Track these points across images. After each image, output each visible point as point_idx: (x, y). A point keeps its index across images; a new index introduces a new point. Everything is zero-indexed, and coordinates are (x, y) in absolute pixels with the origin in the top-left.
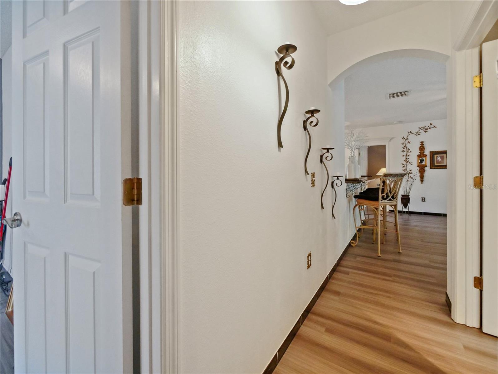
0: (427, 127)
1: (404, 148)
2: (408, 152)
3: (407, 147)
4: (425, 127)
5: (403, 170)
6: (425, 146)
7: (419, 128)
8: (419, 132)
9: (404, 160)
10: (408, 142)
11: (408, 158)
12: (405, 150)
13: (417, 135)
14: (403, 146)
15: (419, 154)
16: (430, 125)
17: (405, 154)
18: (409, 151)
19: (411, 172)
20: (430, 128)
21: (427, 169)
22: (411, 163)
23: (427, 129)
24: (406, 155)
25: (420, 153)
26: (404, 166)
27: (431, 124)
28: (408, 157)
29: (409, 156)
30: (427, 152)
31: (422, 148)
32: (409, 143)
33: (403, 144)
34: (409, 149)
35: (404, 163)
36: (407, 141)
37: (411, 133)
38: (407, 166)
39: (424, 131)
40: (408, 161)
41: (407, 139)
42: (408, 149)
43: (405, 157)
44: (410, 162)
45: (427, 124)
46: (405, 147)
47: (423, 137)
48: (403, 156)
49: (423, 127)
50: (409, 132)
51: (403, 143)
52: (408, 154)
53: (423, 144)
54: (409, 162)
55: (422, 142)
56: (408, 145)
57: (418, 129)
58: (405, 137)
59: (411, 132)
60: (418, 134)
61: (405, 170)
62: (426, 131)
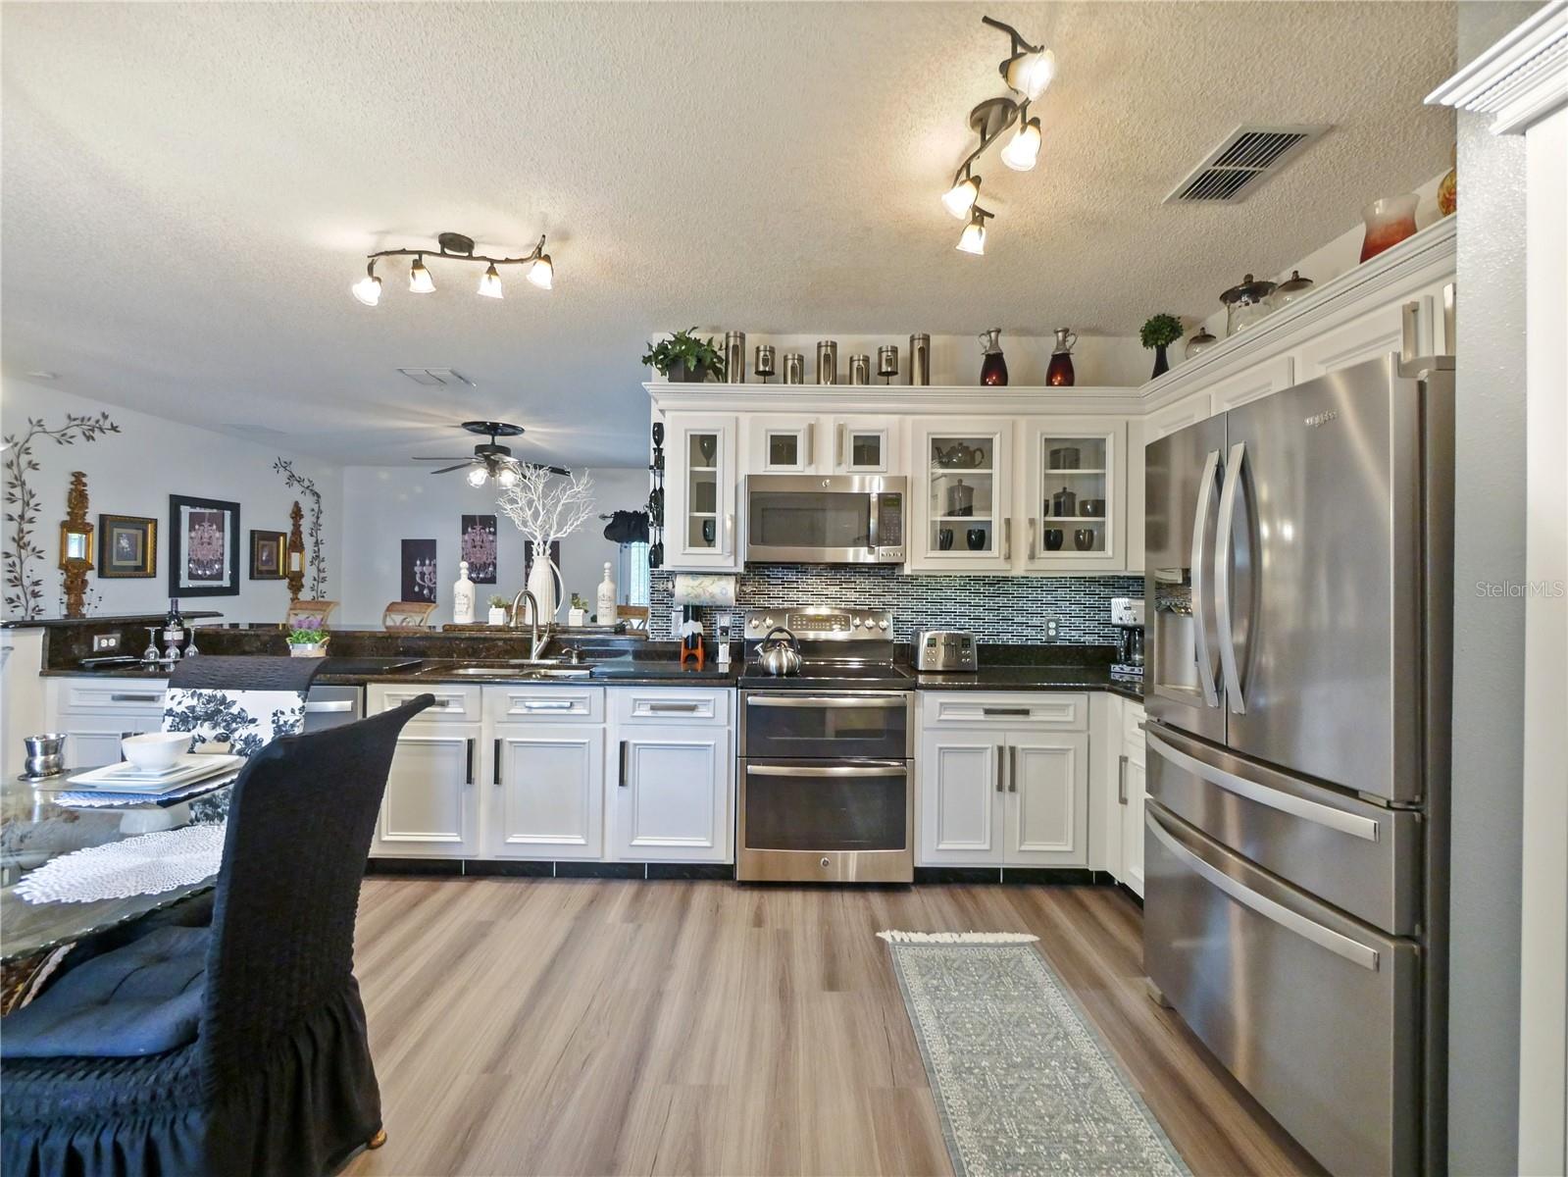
0: (92, 422)
1: (13, 486)
2: (28, 504)
3: (23, 483)
4: (89, 419)
5: (10, 580)
6: (90, 491)
7: (69, 417)
8: (70, 432)
9: (14, 539)
10: (30, 463)
11: (29, 532)
12: (17, 492)
13: (60, 443)
14: (9, 475)
15: (67, 518)
16: (100, 417)
17: (16, 509)
18: (32, 502)
19: (37, 589)
20: (101, 430)
21: (91, 575)
22: (37, 553)
23: (93, 431)
24: (22, 517)
25: (68, 513)
26: (10, 560)
27: (105, 417)
28: (27, 527)
29: (31, 521)
30: (92, 518)
31: (78, 497)
32: (34, 466)
33: (10, 465)
34: (33, 492)
35: (12, 548)
36: (24, 459)
37: (40, 429)
38: (22, 563)
39: (84, 434)
40: (26, 540)
41: (27, 451)
42: (30, 492)
43: (14, 525)
44: (34, 549)
46: (18, 482)
47: (81, 455)
48: (11, 518)
49: (83, 419)
50: (34, 422)
51: (12, 462)
52: (29, 514)
53: (85, 485)
54: (29, 548)
55: (78, 475)
56: (28, 475)
57: (65, 422)
58: (20, 439)
59: (39, 423)
60: (63, 439)
61: (15, 582)
62: (89, 438)
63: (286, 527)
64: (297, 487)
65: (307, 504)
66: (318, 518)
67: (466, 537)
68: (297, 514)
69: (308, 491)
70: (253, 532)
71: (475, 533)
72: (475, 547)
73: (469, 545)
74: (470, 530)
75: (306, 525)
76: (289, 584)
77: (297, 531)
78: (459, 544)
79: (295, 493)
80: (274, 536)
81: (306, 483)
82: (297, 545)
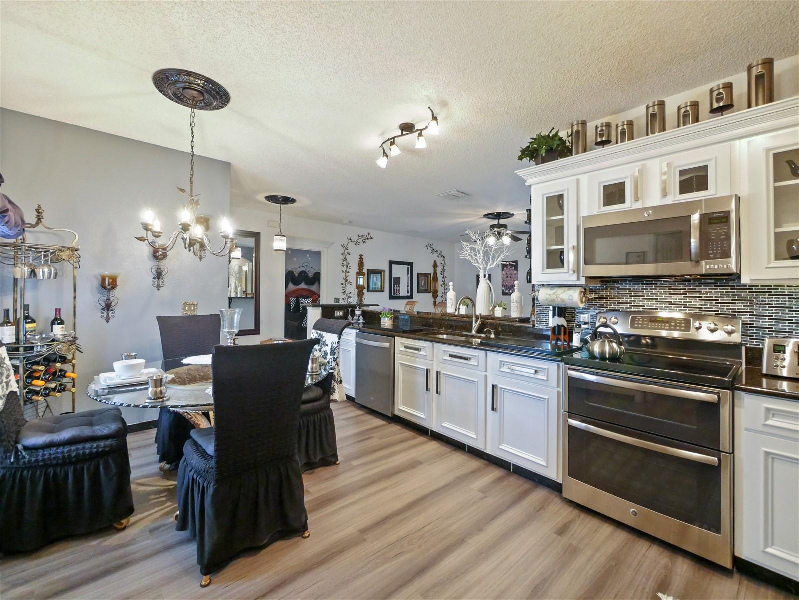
0: (365, 237)
3: (346, 260)
6: (364, 261)
7: (359, 236)
8: (359, 241)
9: (344, 279)
11: (348, 277)
12: (345, 263)
13: (356, 245)
14: (342, 257)
16: (367, 235)
17: (344, 269)
18: (349, 266)
19: (350, 295)
20: (368, 239)
21: (365, 291)
22: (350, 283)
23: (365, 240)
24: (346, 271)
25: (359, 270)
26: (343, 286)
27: (369, 234)
28: (348, 275)
29: (348, 272)
30: (365, 271)
31: (361, 264)
32: (349, 254)
33: (343, 254)
34: (349, 263)
35: (344, 282)
36: (347, 251)
37: (351, 241)
38: (346, 287)
40: (347, 279)
41: (347, 249)
43: (344, 274)
45: (364, 232)
46: (345, 260)
47: (362, 249)
48: (343, 272)
49: (363, 236)
50: (349, 239)
52: (348, 270)
53: (363, 259)
54: (348, 282)
55: (361, 256)
56: (348, 257)
57: (357, 238)
58: (345, 245)
59: (351, 239)
60: (357, 243)
61: (344, 293)
62: (364, 242)
63: (431, 271)
64: (435, 255)
65: (439, 261)
66: (444, 267)
67: (504, 273)
68: (435, 266)
69: (440, 256)
70: (418, 274)
71: (508, 271)
72: (508, 277)
73: (505, 276)
74: (505, 269)
75: (439, 270)
76: (433, 295)
77: (435, 273)
78: (501, 276)
79: (435, 257)
80: (427, 275)
81: (439, 252)
82: (435, 279)
